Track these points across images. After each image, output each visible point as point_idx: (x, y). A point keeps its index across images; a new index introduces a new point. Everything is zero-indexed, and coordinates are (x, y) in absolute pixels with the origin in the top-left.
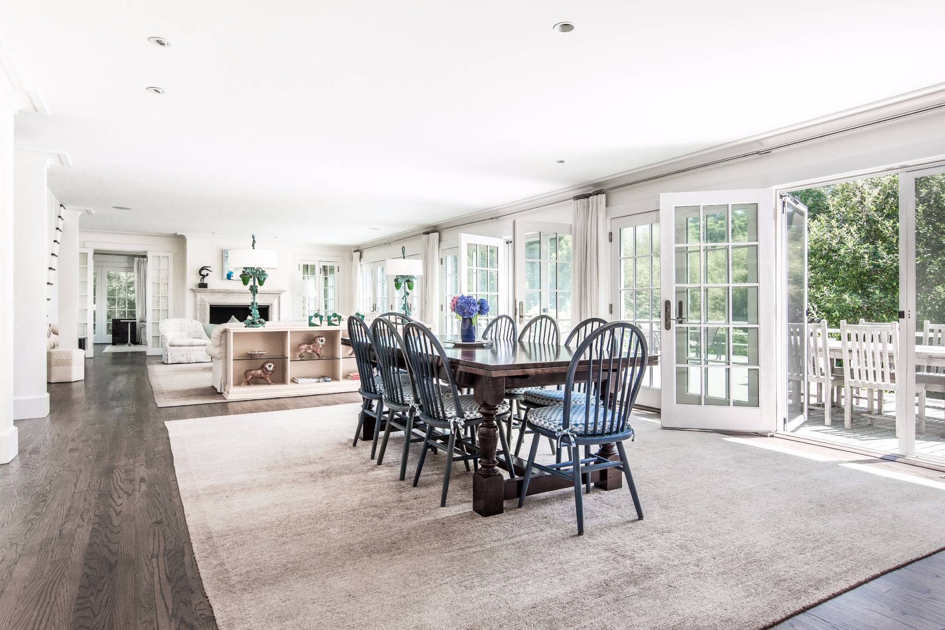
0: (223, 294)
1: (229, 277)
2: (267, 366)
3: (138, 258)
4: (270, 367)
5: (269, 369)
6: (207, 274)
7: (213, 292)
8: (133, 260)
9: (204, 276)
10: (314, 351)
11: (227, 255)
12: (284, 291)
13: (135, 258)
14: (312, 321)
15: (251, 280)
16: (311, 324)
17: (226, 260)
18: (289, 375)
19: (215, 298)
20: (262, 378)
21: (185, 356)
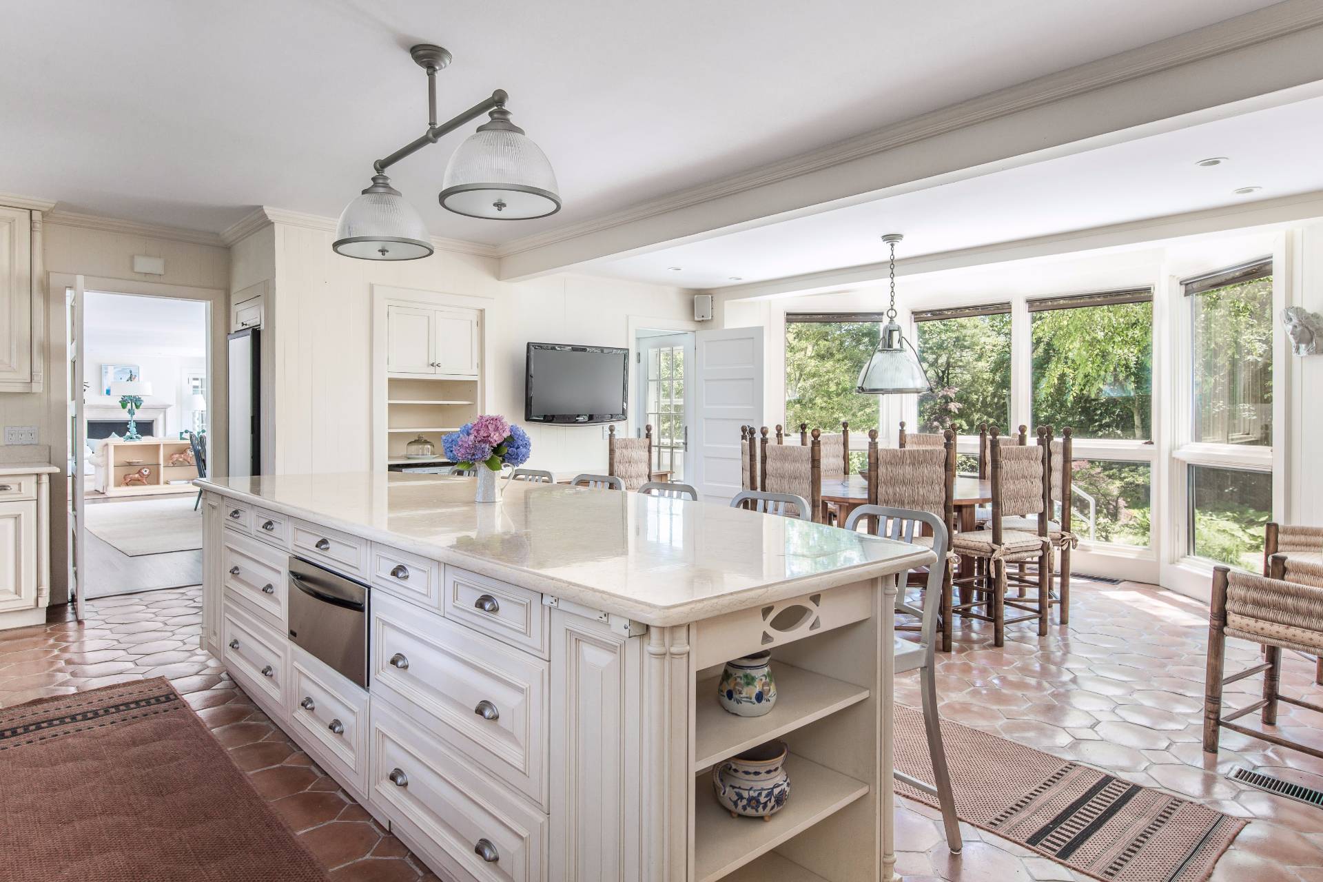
0: (102, 409)
2: (143, 471)
4: (146, 472)
5: (145, 473)
10: (184, 459)
12: (170, 406)
14: (183, 436)
15: (129, 405)
16: (182, 439)
18: (162, 479)
19: (93, 413)
20: (139, 480)
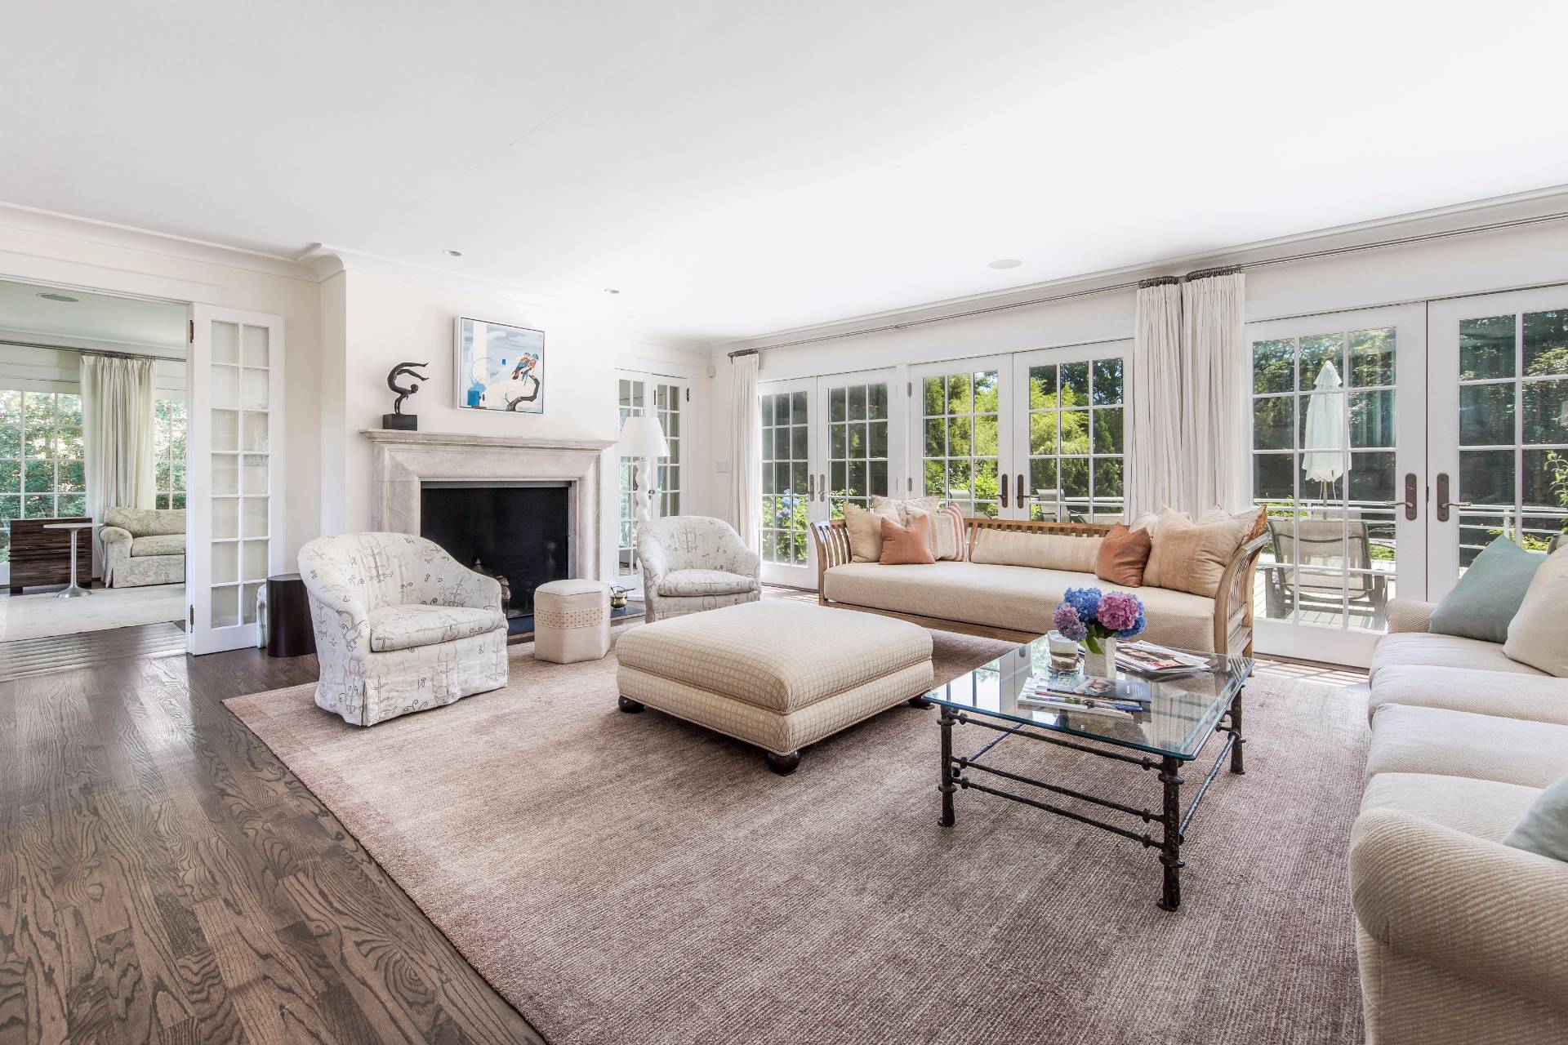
0: (460, 448)
1: (474, 399)
3: (92, 358)
6: (414, 388)
7: (434, 442)
8: (78, 362)
9: (403, 393)
11: (468, 334)
12: (608, 443)
13: (84, 357)
17: (467, 349)
19: (438, 460)
21: (428, 683)
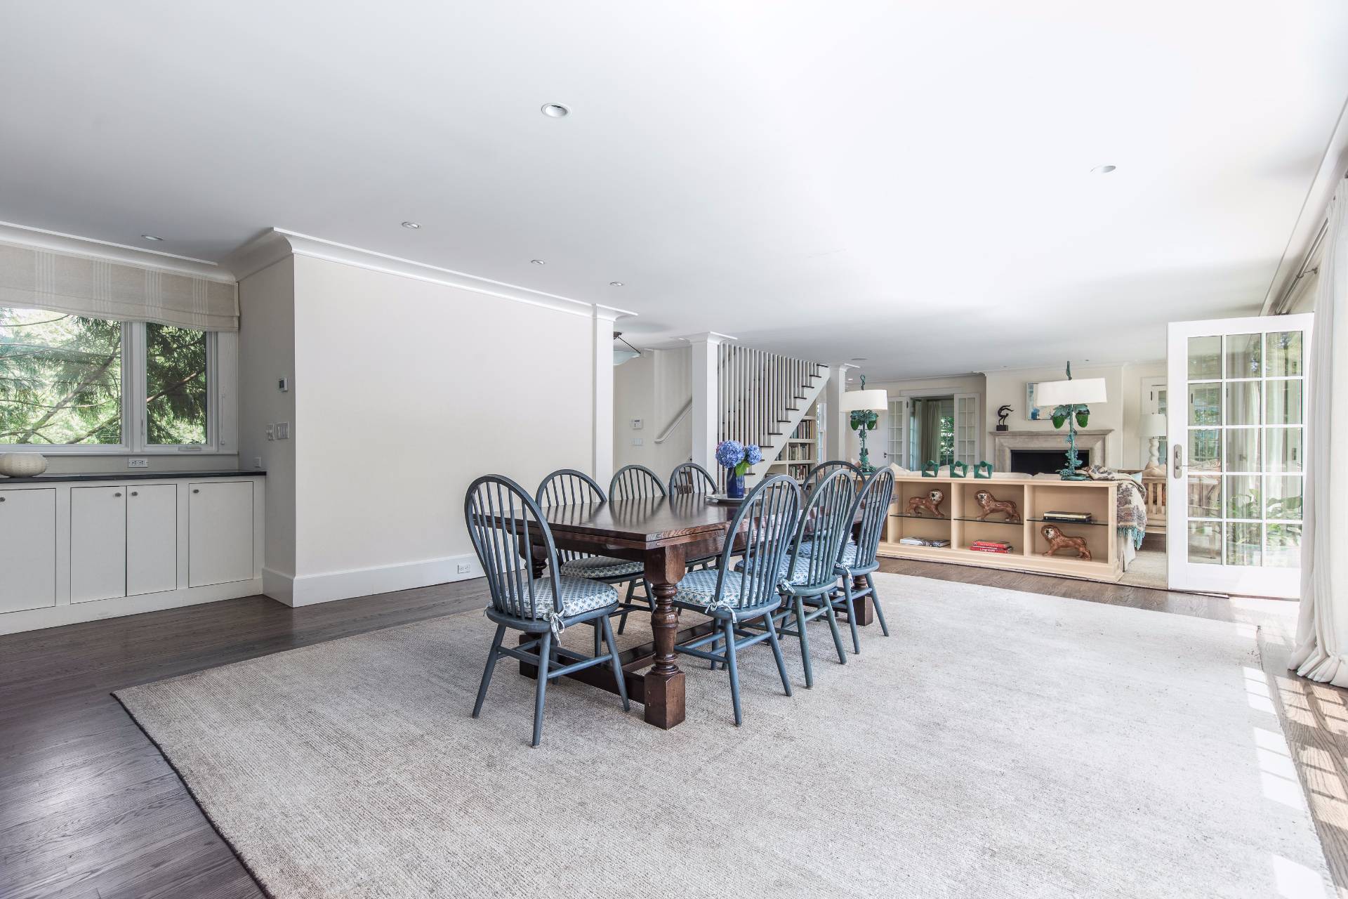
0: (1026, 437)
1: (1034, 416)
6: (1007, 415)
7: (1016, 435)
9: (1003, 417)
11: (1031, 390)
12: (1110, 431)
17: (1031, 397)
19: (1017, 442)
